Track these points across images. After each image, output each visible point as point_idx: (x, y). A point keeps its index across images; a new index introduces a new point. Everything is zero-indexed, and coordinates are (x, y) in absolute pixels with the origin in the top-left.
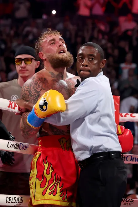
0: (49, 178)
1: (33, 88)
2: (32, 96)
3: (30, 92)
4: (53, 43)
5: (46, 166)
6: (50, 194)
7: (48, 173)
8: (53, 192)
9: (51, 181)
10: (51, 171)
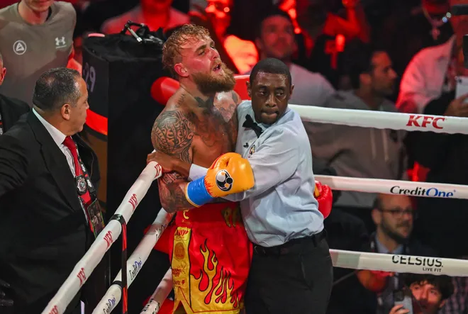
0: (211, 274)
1: (181, 135)
2: (179, 147)
3: (176, 141)
4: (201, 54)
5: (206, 255)
6: (217, 301)
7: (210, 267)
8: (222, 297)
9: (216, 279)
10: (215, 264)
